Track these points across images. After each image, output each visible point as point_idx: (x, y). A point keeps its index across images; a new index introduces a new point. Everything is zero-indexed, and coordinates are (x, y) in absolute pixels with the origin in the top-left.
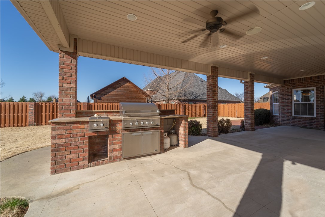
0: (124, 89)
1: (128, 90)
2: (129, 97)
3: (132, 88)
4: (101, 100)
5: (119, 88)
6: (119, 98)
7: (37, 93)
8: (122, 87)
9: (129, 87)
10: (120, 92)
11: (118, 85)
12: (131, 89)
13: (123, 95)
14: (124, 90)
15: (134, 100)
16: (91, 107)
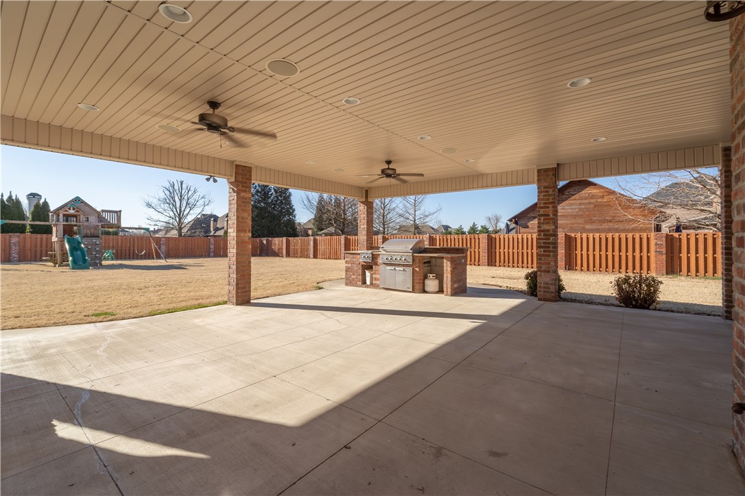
0: (579, 201)
1: (590, 203)
2: (595, 218)
3: (603, 197)
4: (527, 227)
5: (567, 202)
6: (568, 222)
7: (490, 216)
8: (575, 200)
9: (593, 195)
10: (569, 211)
11: (564, 197)
12: (600, 200)
13: (578, 216)
14: (580, 204)
15: (610, 224)
16: (493, 240)
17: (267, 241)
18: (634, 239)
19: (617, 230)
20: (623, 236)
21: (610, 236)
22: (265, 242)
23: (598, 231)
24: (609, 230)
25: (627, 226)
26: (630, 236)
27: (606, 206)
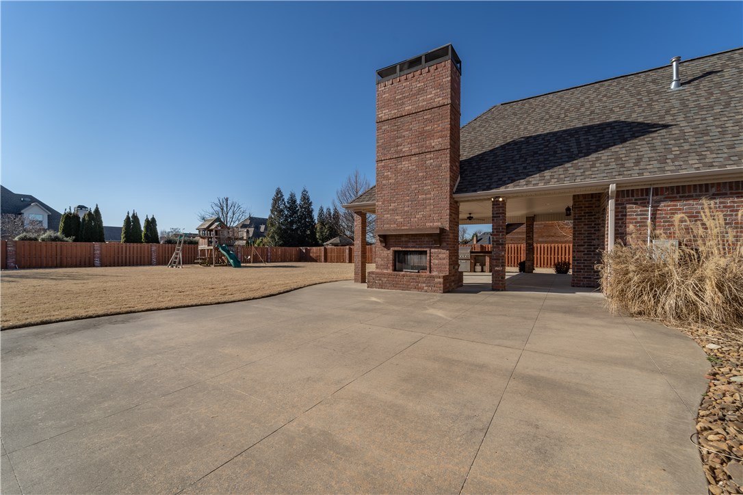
17: (306, 249)
18: (565, 247)
19: (557, 242)
20: (560, 245)
21: (553, 245)
22: (304, 251)
23: (546, 242)
24: (552, 242)
25: (563, 240)
26: (563, 245)
27: (551, 226)
